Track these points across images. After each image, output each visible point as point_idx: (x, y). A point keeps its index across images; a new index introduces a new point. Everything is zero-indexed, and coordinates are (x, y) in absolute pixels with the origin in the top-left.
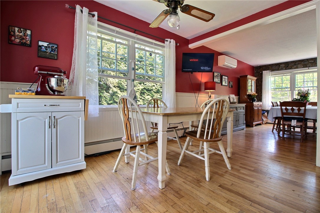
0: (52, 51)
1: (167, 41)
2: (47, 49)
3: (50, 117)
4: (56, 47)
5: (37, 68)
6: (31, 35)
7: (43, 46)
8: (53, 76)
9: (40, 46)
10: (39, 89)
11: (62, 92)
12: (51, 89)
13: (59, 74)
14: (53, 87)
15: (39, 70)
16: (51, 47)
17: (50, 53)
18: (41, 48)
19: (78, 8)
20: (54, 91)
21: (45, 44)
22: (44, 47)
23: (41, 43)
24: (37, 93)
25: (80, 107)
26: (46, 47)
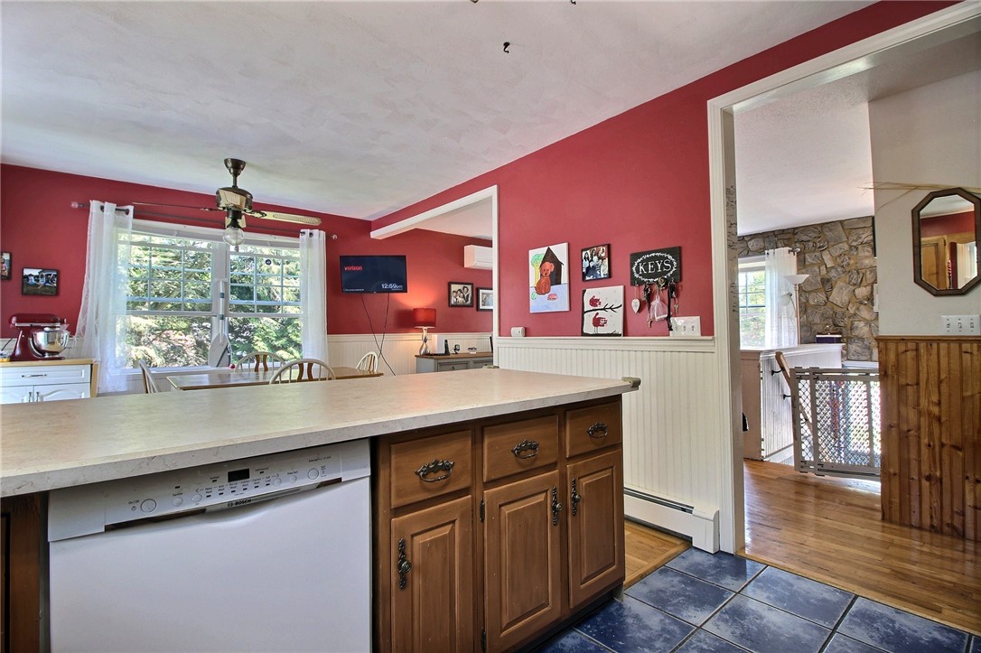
0: (47, 282)
1: (304, 233)
2: (38, 281)
3: (30, 393)
4: (55, 275)
5: (14, 319)
6: (11, 260)
7: (31, 275)
8: (42, 329)
9: (27, 277)
10: (18, 352)
11: (58, 353)
12: (38, 349)
13: (51, 325)
14: (40, 345)
15: (18, 321)
16: (47, 275)
17: (44, 286)
18: (28, 280)
19: (95, 205)
20: (43, 352)
21: (36, 272)
22: (33, 278)
23: (27, 272)
24: (13, 358)
25: (83, 376)
26: (37, 277)
